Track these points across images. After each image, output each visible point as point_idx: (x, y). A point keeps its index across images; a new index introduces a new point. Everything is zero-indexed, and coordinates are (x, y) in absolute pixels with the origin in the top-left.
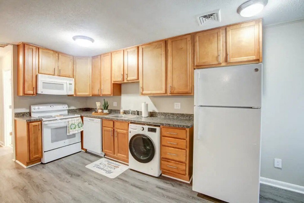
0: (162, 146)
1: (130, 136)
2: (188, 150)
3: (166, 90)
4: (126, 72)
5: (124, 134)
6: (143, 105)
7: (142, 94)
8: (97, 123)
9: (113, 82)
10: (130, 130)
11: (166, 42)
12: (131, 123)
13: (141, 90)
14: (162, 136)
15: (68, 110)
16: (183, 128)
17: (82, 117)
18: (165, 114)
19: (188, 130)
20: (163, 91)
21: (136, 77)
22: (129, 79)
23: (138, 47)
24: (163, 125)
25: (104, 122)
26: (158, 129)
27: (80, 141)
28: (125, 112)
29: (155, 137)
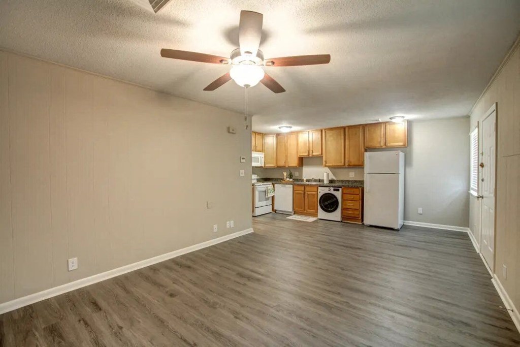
0: (343, 200)
1: (320, 195)
2: (361, 201)
3: (344, 163)
4: (311, 149)
5: (314, 195)
6: (325, 174)
7: (326, 166)
8: (289, 188)
9: (298, 156)
10: (319, 191)
11: (344, 128)
12: (319, 186)
13: (324, 163)
14: (343, 194)
15: (257, 179)
16: (357, 187)
17: (273, 185)
18: (342, 181)
19: (361, 188)
20: (342, 164)
21: (320, 153)
22: (314, 154)
23: (322, 130)
24: (344, 186)
25: (295, 187)
26: (340, 189)
27: (271, 203)
28: (307, 181)
29: (338, 195)
